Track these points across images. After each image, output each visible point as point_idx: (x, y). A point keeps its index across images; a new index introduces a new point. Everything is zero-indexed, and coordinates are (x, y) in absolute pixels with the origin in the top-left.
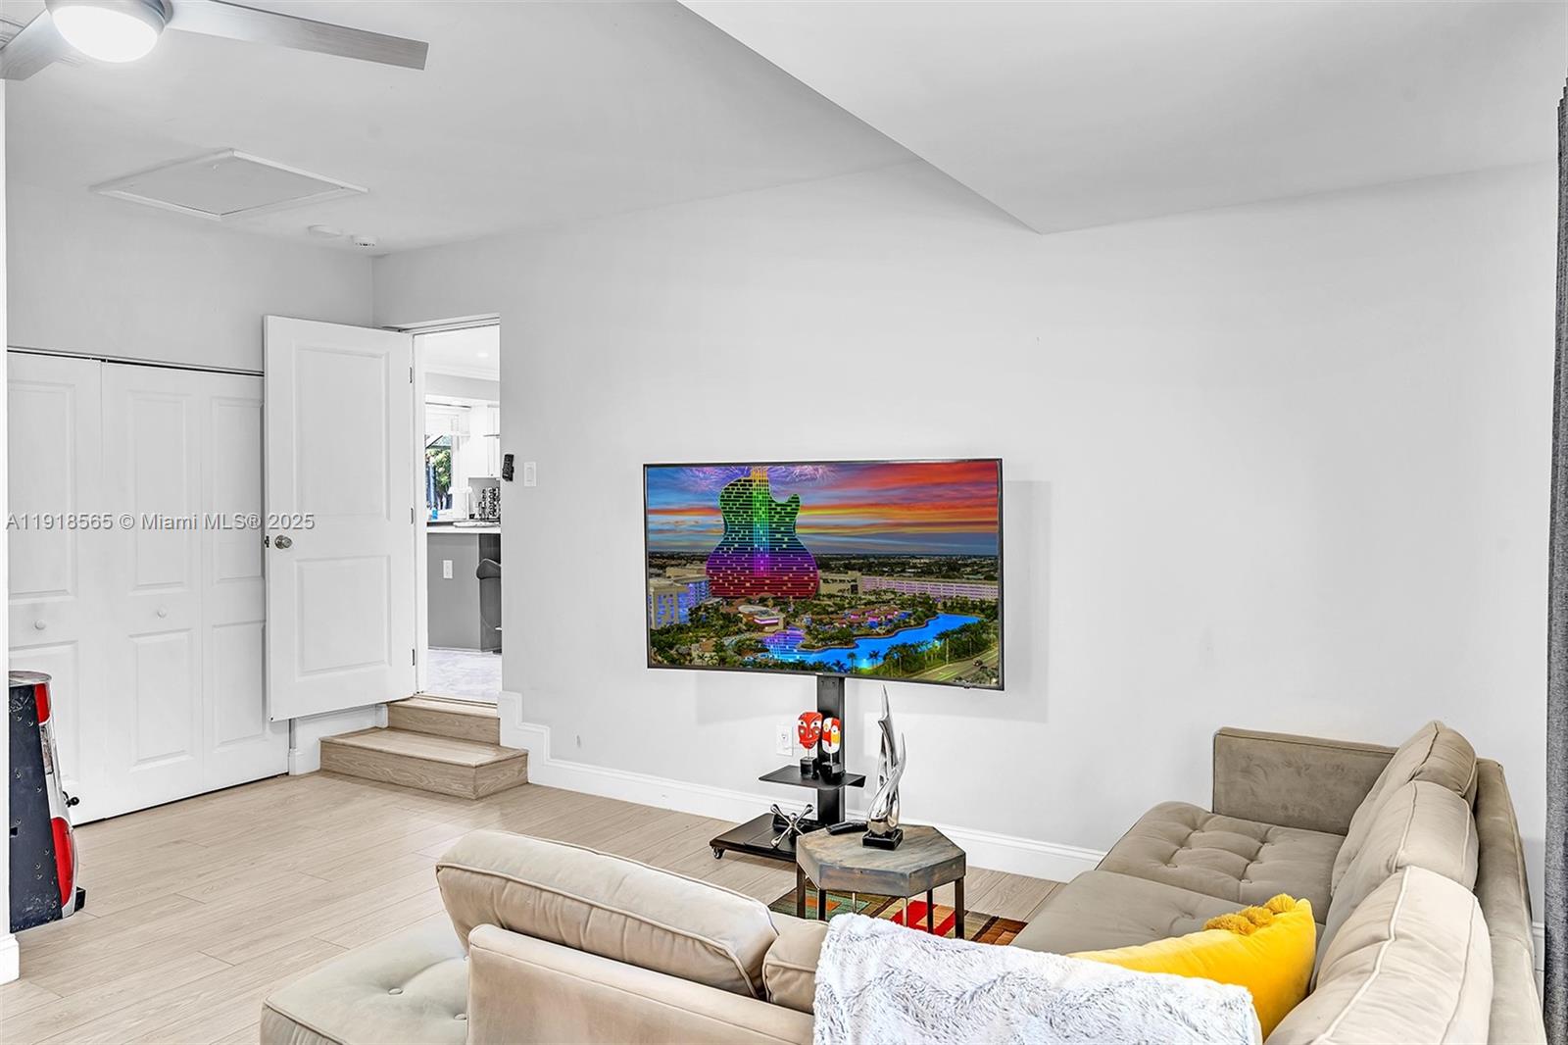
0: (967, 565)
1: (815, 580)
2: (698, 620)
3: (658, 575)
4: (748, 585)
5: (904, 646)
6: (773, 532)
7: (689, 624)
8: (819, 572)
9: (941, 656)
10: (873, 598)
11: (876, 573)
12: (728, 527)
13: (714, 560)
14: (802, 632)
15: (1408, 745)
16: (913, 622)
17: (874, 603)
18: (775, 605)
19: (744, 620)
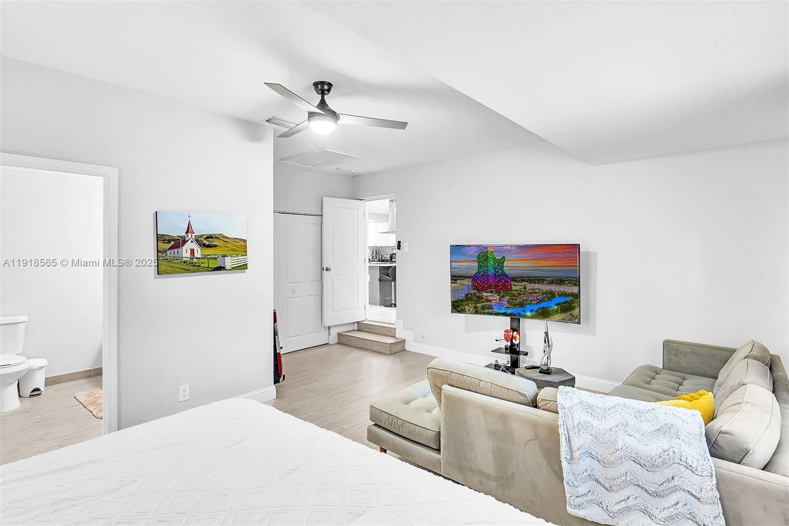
0: (567, 280)
1: (510, 285)
2: (468, 298)
3: (454, 283)
4: (486, 286)
5: (543, 308)
6: (495, 269)
7: (465, 299)
8: (512, 282)
9: (557, 312)
10: (532, 291)
11: (533, 283)
12: (480, 267)
13: (474, 278)
14: (505, 303)
15: (741, 348)
16: (546, 300)
17: (532, 293)
18: (496, 293)
19: (485, 298)
